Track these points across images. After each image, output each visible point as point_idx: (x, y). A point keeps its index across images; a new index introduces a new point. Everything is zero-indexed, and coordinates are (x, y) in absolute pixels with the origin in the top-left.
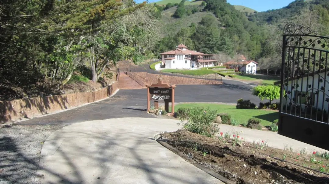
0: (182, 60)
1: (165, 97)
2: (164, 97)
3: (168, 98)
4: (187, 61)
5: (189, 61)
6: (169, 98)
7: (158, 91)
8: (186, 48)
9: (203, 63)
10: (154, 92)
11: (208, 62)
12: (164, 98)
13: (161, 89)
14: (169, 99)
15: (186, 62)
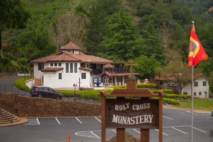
0: (76, 72)
1: (141, 119)
2: (139, 118)
3: (149, 119)
4: (85, 74)
5: (88, 75)
6: (151, 119)
7: (126, 106)
8: (79, 50)
9: (114, 78)
10: (117, 108)
11: (122, 77)
12: (139, 121)
13: (132, 102)
14: (151, 122)
15: (84, 76)
